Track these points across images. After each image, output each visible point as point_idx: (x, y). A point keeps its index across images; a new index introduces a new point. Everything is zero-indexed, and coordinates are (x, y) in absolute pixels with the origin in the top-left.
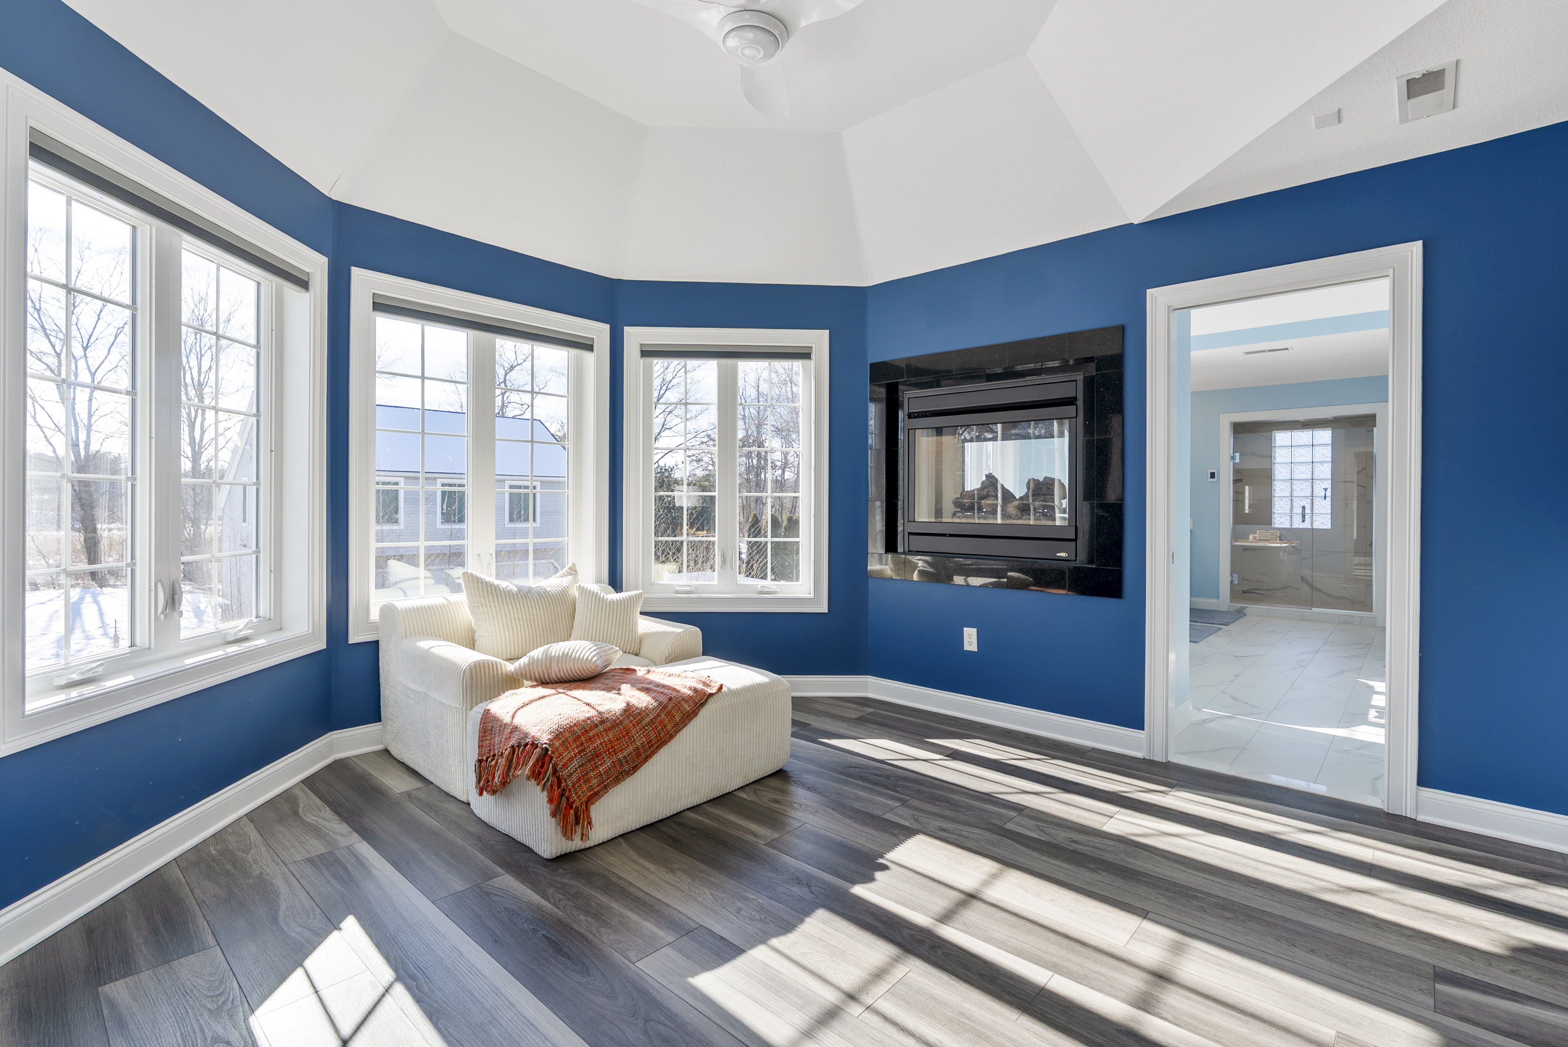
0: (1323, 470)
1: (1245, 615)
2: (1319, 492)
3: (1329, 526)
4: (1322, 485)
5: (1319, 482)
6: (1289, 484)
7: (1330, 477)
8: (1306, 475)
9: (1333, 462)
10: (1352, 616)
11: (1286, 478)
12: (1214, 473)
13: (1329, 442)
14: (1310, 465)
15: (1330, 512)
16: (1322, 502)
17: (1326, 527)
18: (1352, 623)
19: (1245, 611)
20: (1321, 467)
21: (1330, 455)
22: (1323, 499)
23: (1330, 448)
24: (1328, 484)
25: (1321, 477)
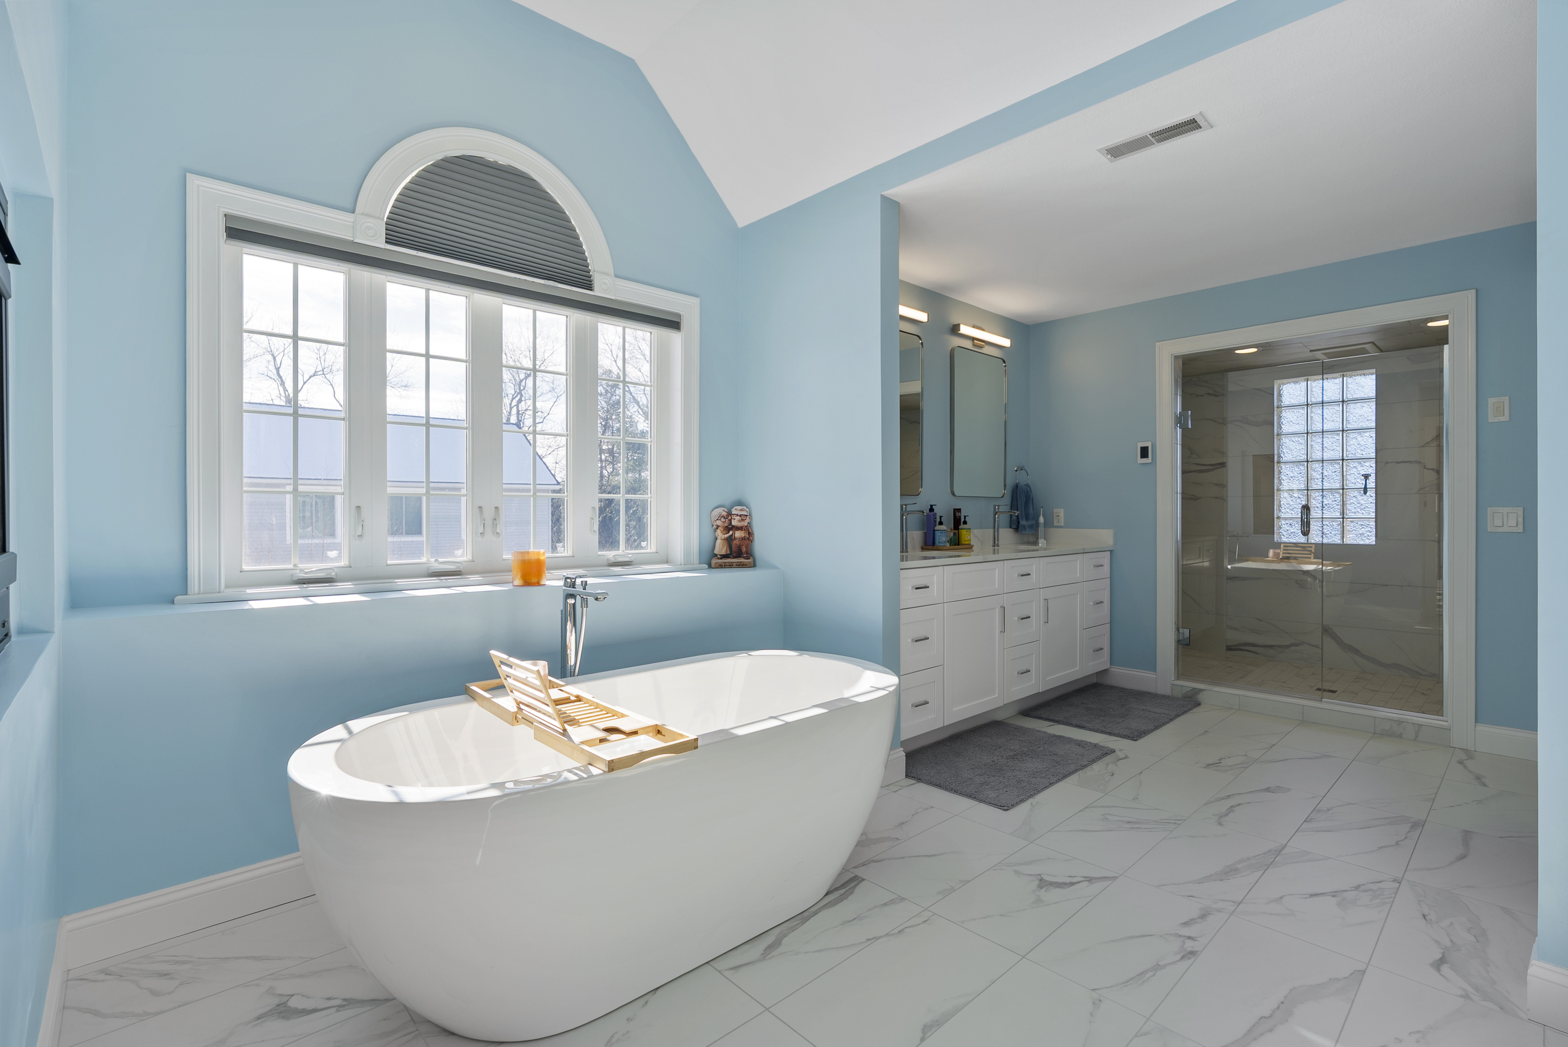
0: (1362, 443)
1: (1199, 704)
2: (1355, 480)
3: (1371, 540)
4: (1360, 468)
5: (1356, 464)
6: (1303, 469)
7: (1373, 455)
8: (1332, 453)
9: (1378, 428)
10: (1400, 722)
11: (1298, 459)
12: (1147, 448)
13: (1372, 393)
14: (1338, 435)
15: (1373, 515)
16: (1360, 498)
17: (1367, 542)
18: (1400, 736)
19: (1201, 697)
20: (1359, 439)
21: (1374, 418)
22: (1362, 492)
23: (1373, 405)
24: (1370, 468)
25: (1359, 456)
